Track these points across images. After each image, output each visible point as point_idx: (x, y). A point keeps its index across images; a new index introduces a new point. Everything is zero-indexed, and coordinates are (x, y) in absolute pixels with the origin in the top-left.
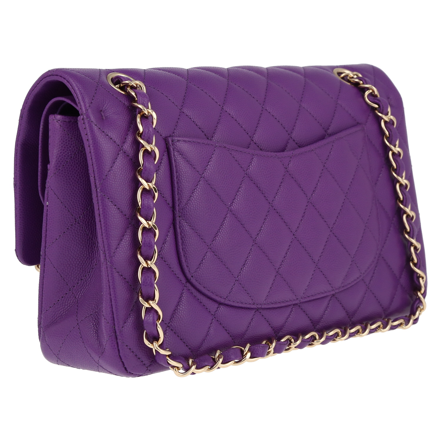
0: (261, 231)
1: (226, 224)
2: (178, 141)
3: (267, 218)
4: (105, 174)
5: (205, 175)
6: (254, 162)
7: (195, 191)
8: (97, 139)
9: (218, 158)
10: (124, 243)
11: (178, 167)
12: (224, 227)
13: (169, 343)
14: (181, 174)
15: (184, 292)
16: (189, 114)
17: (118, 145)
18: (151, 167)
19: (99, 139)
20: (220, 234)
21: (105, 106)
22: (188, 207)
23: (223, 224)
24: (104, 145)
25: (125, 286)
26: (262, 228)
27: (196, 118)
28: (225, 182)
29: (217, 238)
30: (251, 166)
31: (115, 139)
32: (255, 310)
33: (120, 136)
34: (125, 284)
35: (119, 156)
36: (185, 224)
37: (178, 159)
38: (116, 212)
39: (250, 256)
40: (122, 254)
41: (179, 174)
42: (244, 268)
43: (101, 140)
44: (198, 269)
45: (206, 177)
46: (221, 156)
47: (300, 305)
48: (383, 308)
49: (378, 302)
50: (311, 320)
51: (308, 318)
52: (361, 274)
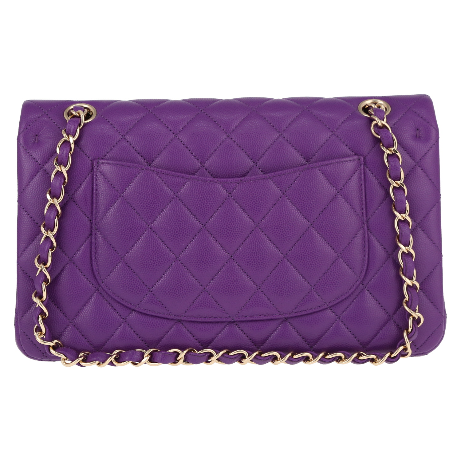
0: (186, 249)
1: (142, 239)
2: (103, 163)
3: (196, 238)
4: (23, 188)
5: (125, 195)
6: (186, 185)
7: (111, 208)
8: (21, 159)
9: (141, 181)
10: (32, 247)
11: (98, 186)
12: (139, 242)
13: (67, 336)
14: (99, 192)
15: (94, 295)
16: (130, 140)
17: (40, 165)
18: (57, 184)
19: (22, 158)
20: (134, 248)
21: (42, 131)
22: (102, 221)
23: (140, 239)
24: (26, 164)
25: (28, 282)
26: (188, 247)
27: (136, 144)
28: (145, 202)
29: (131, 251)
30: (182, 189)
31: (37, 159)
32: (176, 321)
33: (43, 157)
34: (28, 281)
35: (39, 173)
36: (100, 236)
37: (99, 178)
38: (28, 220)
39: (169, 271)
40: (28, 255)
41: (98, 192)
42: (160, 281)
43: (24, 160)
44: (108, 277)
45: (125, 197)
46: (144, 178)
47: (237, 324)
48: (358, 341)
49: (351, 334)
50: (250, 339)
51: (247, 338)
52: (324, 304)
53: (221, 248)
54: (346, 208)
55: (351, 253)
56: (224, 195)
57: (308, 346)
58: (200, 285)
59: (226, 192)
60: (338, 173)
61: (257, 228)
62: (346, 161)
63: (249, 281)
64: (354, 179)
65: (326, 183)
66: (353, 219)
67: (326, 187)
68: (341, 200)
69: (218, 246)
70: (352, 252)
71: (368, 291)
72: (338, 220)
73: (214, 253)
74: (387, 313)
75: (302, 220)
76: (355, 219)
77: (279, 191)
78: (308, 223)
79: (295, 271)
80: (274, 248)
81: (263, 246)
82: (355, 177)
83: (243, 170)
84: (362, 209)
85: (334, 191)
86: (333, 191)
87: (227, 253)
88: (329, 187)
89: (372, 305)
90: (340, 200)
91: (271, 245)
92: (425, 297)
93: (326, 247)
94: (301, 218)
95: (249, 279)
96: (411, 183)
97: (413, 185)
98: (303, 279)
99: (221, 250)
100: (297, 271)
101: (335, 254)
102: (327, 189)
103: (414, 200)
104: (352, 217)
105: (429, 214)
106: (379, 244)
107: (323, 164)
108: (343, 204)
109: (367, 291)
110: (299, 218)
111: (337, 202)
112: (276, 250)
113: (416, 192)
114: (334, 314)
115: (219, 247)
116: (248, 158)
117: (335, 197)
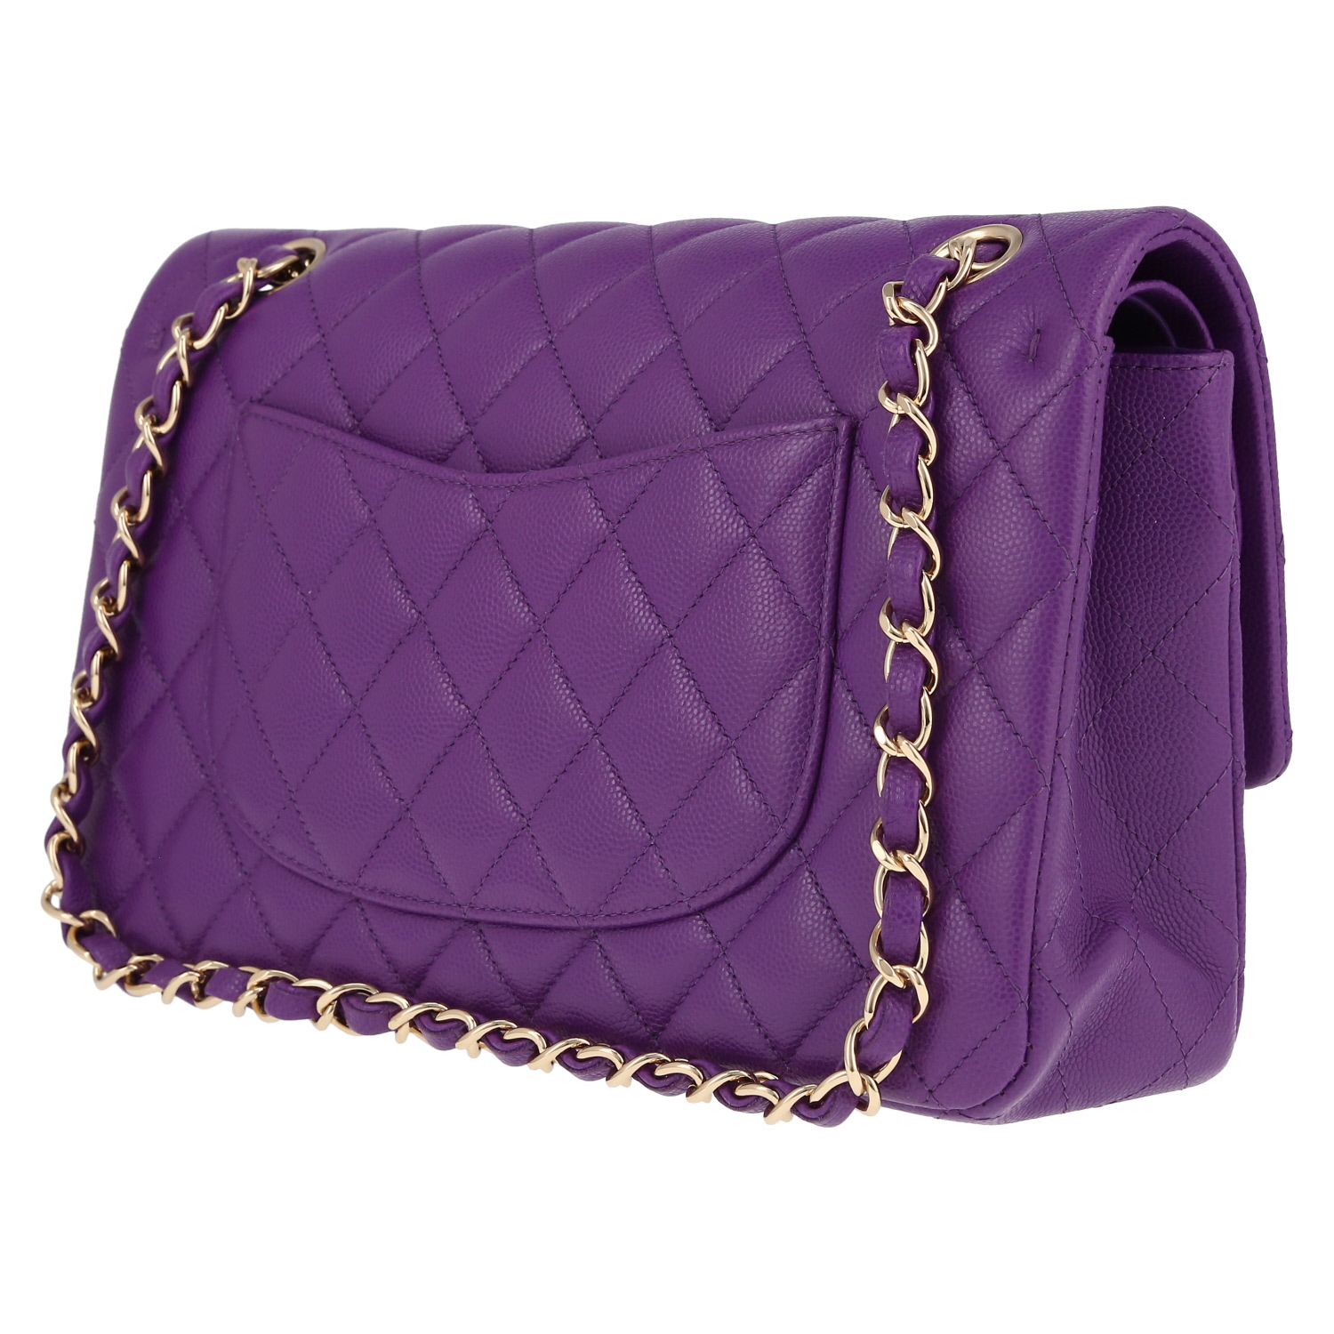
47: (481, 931)
48: (766, 1037)
49: (747, 1010)
50: (507, 983)
51: (498, 977)
52: (680, 898)
53: (450, 690)
54: (765, 590)
55: (763, 738)
56: (473, 526)
57: (644, 1028)
58: (395, 797)
59: (479, 515)
60: (756, 470)
61: (539, 633)
62: (788, 434)
63: (503, 798)
64: (804, 495)
65: (718, 502)
66: (781, 628)
67: (717, 517)
68: (755, 564)
69: (444, 682)
70: (767, 736)
71: (811, 872)
72: (734, 627)
73: (429, 700)
74: (855, 955)
75: (644, 620)
76: (788, 628)
77: (601, 520)
78: (660, 632)
79: (613, 782)
80: (569, 701)
81: (540, 692)
82: (809, 488)
83: (553, 449)
84: (821, 596)
85: (741, 530)
86: (737, 530)
87: (463, 707)
88: (724, 518)
89: (810, 922)
90: (751, 563)
91: (562, 692)
92: (964, 915)
93: (696, 711)
94: (641, 613)
95: (503, 791)
96: (969, 517)
97: (972, 526)
98: (630, 811)
99: (449, 694)
100: (617, 784)
101: (719, 739)
102: (719, 524)
103: (971, 577)
104: (778, 623)
105: (1013, 630)
106: (857, 718)
107: (722, 439)
108: (759, 575)
109: (807, 874)
110: (636, 610)
111: (743, 566)
112: (575, 707)
113: (980, 548)
114: (709, 936)
115: (445, 685)
116: (574, 412)
117: (740, 550)
